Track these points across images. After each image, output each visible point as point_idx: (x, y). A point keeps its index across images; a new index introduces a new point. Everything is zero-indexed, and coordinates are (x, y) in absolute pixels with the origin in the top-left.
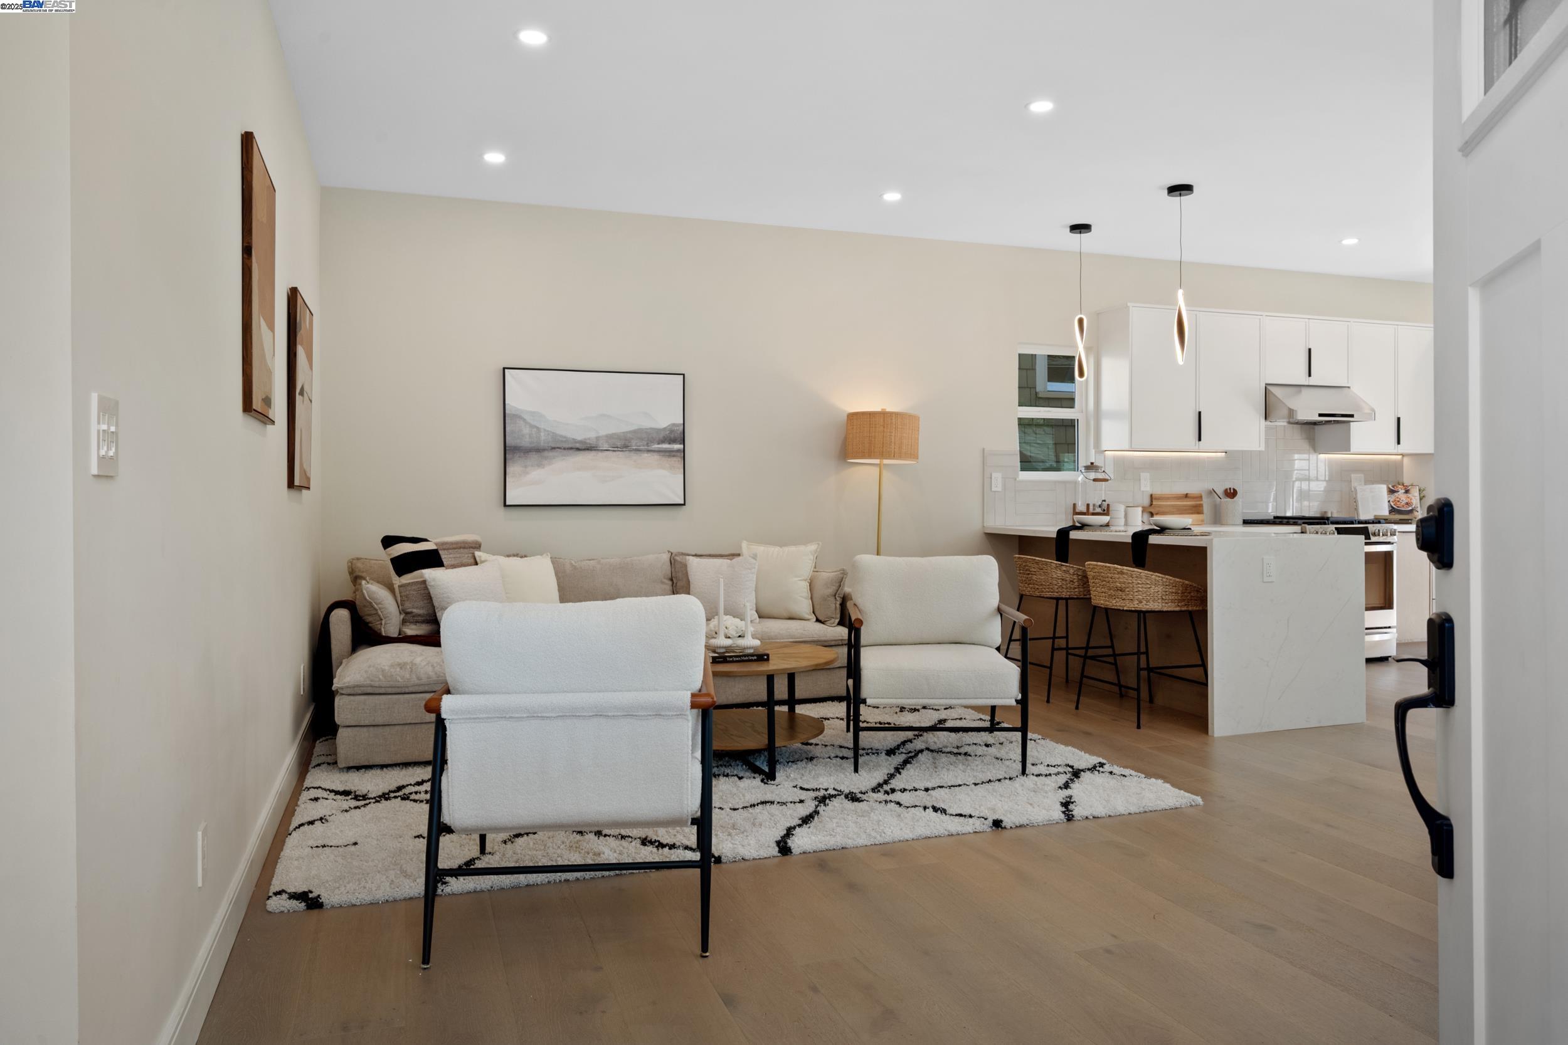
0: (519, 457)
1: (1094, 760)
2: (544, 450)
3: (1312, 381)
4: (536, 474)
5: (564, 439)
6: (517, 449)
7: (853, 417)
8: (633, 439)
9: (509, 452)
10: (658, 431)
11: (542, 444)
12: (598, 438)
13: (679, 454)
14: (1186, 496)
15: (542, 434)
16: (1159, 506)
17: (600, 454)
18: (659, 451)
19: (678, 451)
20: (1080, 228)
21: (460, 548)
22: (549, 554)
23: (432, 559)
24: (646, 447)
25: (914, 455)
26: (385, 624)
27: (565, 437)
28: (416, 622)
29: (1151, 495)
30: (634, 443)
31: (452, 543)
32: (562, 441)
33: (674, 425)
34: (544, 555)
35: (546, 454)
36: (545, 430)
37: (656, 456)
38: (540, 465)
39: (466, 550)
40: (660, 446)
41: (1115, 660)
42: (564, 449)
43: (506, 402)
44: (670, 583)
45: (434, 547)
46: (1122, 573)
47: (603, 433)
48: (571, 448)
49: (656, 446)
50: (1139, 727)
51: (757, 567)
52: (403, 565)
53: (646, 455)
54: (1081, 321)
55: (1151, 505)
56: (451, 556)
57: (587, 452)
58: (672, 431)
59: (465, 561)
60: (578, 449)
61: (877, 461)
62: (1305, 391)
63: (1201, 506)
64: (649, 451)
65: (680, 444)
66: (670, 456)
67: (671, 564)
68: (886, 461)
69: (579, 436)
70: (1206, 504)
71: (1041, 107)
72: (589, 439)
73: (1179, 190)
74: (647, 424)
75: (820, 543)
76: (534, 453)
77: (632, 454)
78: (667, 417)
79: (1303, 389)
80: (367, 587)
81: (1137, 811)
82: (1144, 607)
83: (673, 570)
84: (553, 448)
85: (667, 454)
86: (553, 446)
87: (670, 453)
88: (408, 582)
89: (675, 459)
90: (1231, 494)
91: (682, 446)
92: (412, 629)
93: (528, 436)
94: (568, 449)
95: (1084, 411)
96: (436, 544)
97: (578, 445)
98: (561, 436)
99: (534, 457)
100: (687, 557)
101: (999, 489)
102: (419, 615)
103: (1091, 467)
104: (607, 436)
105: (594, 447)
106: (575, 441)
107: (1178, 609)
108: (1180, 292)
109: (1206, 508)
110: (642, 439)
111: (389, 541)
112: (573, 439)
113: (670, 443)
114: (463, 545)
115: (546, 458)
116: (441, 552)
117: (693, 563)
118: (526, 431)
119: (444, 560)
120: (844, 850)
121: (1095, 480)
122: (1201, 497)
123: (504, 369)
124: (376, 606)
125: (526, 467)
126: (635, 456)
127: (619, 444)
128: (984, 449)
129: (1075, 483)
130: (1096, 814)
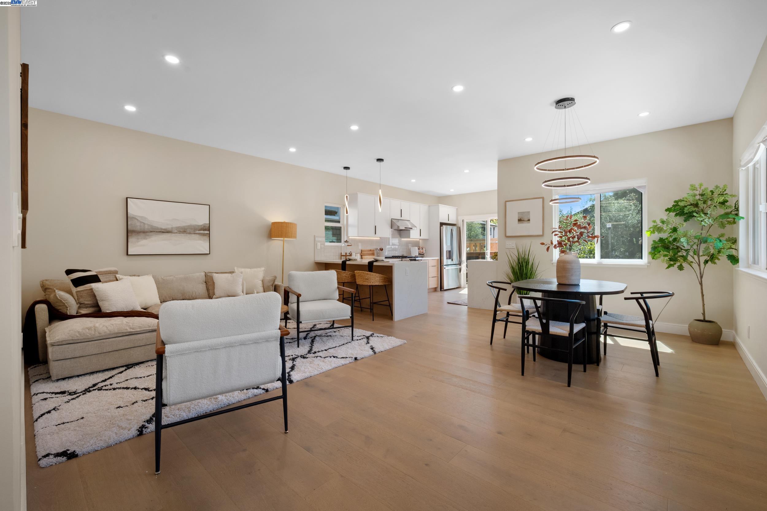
0: (135, 235)
1: (371, 333)
2: (147, 232)
3: (402, 218)
4: (143, 242)
5: (157, 228)
6: (133, 231)
7: (274, 223)
8: (187, 229)
9: (128, 233)
10: (199, 226)
11: (146, 230)
12: (172, 228)
13: (207, 235)
14: (370, 250)
15: (146, 226)
16: (364, 253)
17: (173, 234)
18: (199, 234)
19: (207, 234)
20: (346, 168)
21: (109, 273)
22: (151, 275)
23: (95, 279)
24: (193, 232)
25: (295, 237)
26: (69, 309)
27: (157, 227)
28: (86, 307)
29: (362, 250)
30: (188, 230)
31: (104, 272)
32: (156, 229)
33: (205, 224)
34: (149, 275)
35: (148, 234)
36: (147, 224)
37: (198, 236)
38: (145, 238)
39: (112, 274)
40: (199, 232)
41: (360, 301)
42: (157, 232)
43: (128, 212)
44: (205, 284)
45: (95, 274)
46: (368, 274)
47: (174, 226)
48: (160, 232)
49: (198, 232)
50: (373, 320)
51: (242, 276)
52: (77, 282)
53: (193, 235)
54: (347, 197)
55: (361, 253)
56: (104, 277)
57: (167, 234)
58: (204, 226)
59: (111, 279)
60: (163, 232)
61: (282, 239)
63: (374, 253)
64: (195, 234)
65: (208, 231)
66: (203, 236)
67: (205, 276)
68: (285, 239)
69: (164, 227)
70: (375, 252)
71: (354, 128)
72: (168, 228)
73: (380, 160)
74: (194, 223)
75: (266, 267)
76: (142, 233)
77: (188, 234)
78: (203, 221)
79: (400, 221)
80: (59, 294)
81: (392, 348)
83: (206, 278)
84: (151, 232)
85: (202, 235)
86: (151, 230)
87: (204, 235)
88: (82, 289)
89: (206, 237)
90: (382, 250)
91: (208, 232)
92: (84, 311)
93: (139, 226)
94: (158, 232)
95: (343, 224)
96: (96, 272)
97: (163, 231)
98: (155, 227)
99: (142, 235)
100: (213, 274)
101: (319, 248)
102: (89, 304)
103: (346, 242)
104: (176, 227)
105: (170, 232)
106: (162, 229)
107: (383, 284)
108: (380, 191)
109: (375, 254)
110: (192, 229)
111: (69, 272)
112: (161, 228)
113: (203, 231)
114: (110, 272)
115: (148, 235)
116: (99, 276)
117: (216, 276)
118: (138, 224)
119: (101, 279)
120: (311, 377)
121: (348, 245)
122: (374, 250)
123: (127, 198)
124: (64, 302)
125: (138, 239)
126: (189, 236)
127: (182, 230)
128: (315, 236)
129: (341, 246)
130: (382, 350)
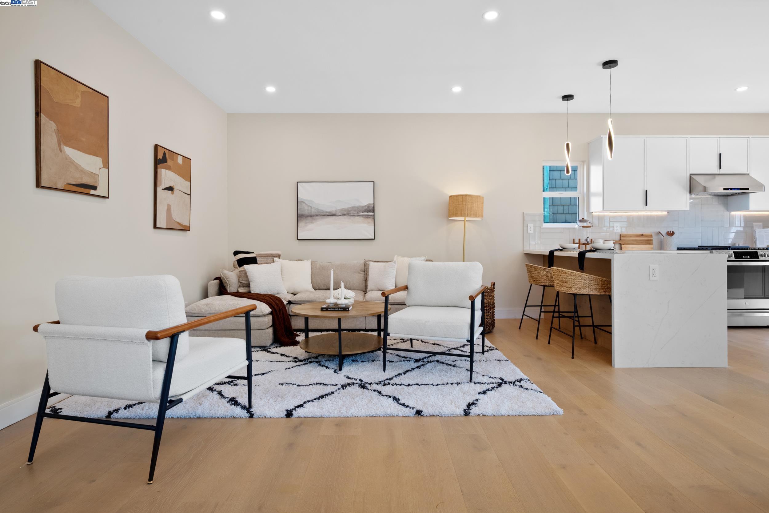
0: (304, 219)
2: (314, 216)
3: (722, 171)
4: (310, 226)
5: (322, 211)
6: (302, 216)
7: (451, 197)
8: (351, 211)
9: (300, 217)
10: (363, 207)
11: (313, 214)
12: (336, 211)
13: (372, 217)
14: (642, 235)
15: (313, 209)
16: (625, 240)
17: (337, 217)
18: (363, 216)
19: (371, 215)
20: (567, 97)
21: (267, 256)
22: (310, 260)
23: (253, 261)
24: (357, 214)
25: (482, 216)
26: (229, 287)
27: (322, 210)
28: (244, 287)
29: (621, 235)
30: (352, 212)
31: (264, 254)
32: (321, 212)
33: (369, 204)
35: (314, 217)
36: (314, 208)
37: (361, 218)
38: (312, 223)
39: (270, 257)
40: (363, 213)
42: (322, 215)
43: (298, 196)
44: (364, 273)
45: (255, 256)
47: (338, 208)
48: (325, 215)
49: (361, 214)
51: (396, 267)
52: (241, 262)
53: (357, 217)
54: (568, 145)
55: (620, 240)
56: (262, 259)
57: (331, 217)
58: (369, 207)
59: (269, 261)
60: (328, 215)
61: (463, 218)
62: (717, 177)
63: (652, 240)
64: (358, 216)
65: (372, 212)
66: (368, 218)
67: (364, 265)
68: (467, 219)
69: (328, 210)
70: (655, 239)
72: (332, 211)
73: (610, 64)
74: (357, 204)
76: (309, 217)
77: (351, 217)
78: (367, 201)
79: (716, 176)
80: (223, 272)
81: (514, 414)
82: (578, 292)
83: (365, 268)
84: (317, 215)
85: (367, 217)
86: (317, 214)
87: (368, 217)
88: (242, 270)
89: (370, 219)
90: (671, 234)
91: (373, 213)
92: (241, 289)
93: (307, 210)
94: (324, 215)
95: (582, 193)
96: (256, 255)
97: (328, 214)
98: (321, 210)
99: (309, 219)
100: (370, 262)
101: (532, 232)
102: (245, 284)
103: (583, 220)
104: (340, 210)
105: (334, 215)
106: (326, 212)
108: (610, 120)
109: (654, 241)
110: (355, 211)
111: (236, 253)
112: (326, 211)
113: (368, 212)
114: (269, 255)
115: (315, 219)
116: (257, 258)
117: (372, 264)
118: (306, 208)
119: (258, 261)
121: (583, 227)
122: (652, 236)
123: (297, 182)
124: (226, 279)
125: (306, 223)
126: (352, 218)
127: (345, 213)
128: (524, 213)
129: (574, 228)
130: (484, 413)
